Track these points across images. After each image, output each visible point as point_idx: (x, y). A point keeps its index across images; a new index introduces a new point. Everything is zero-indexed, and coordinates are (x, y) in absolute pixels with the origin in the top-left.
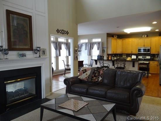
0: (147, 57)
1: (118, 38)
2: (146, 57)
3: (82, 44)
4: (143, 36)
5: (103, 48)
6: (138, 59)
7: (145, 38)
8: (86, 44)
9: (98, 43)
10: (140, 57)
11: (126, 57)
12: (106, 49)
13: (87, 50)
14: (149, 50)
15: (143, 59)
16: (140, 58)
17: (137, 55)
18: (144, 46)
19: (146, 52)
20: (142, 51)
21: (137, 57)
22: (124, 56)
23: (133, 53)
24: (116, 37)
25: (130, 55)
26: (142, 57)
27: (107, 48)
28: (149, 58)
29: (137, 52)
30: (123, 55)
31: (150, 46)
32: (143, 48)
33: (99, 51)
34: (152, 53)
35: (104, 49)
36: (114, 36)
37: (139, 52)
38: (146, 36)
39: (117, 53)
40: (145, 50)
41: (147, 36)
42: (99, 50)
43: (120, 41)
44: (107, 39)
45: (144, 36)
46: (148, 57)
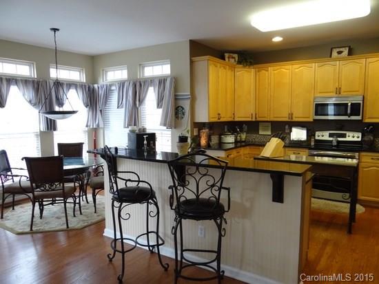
0: (348, 133)
1: (239, 62)
2: (344, 136)
3: (111, 86)
4: (335, 54)
5: (176, 98)
6: (313, 144)
7: (343, 59)
8: (122, 84)
9: (160, 83)
10: (324, 136)
11: (269, 133)
12: (186, 105)
13: (124, 109)
14: (356, 109)
15: (335, 143)
16: (321, 138)
17: (311, 127)
18: (338, 91)
19: (346, 114)
20: (331, 110)
21: (310, 134)
22: (265, 130)
23: (295, 120)
24: (232, 60)
25: (287, 127)
26: (331, 135)
27: (193, 99)
28: (356, 139)
29: (311, 117)
30: (261, 124)
31: (361, 92)
32: (332, 101)
33: (160, 111)
34: (367, 121)
35: (181, 103)
36: (227, 55)
37: (317, 114)
38: (346, 51)
39: (237, 119)
40: (341, 108)
41: (350, 53)
42: (161, 107)
43: (247, 76)
44: (192, 62)
45: (340, 53)
46: (351, 134)
